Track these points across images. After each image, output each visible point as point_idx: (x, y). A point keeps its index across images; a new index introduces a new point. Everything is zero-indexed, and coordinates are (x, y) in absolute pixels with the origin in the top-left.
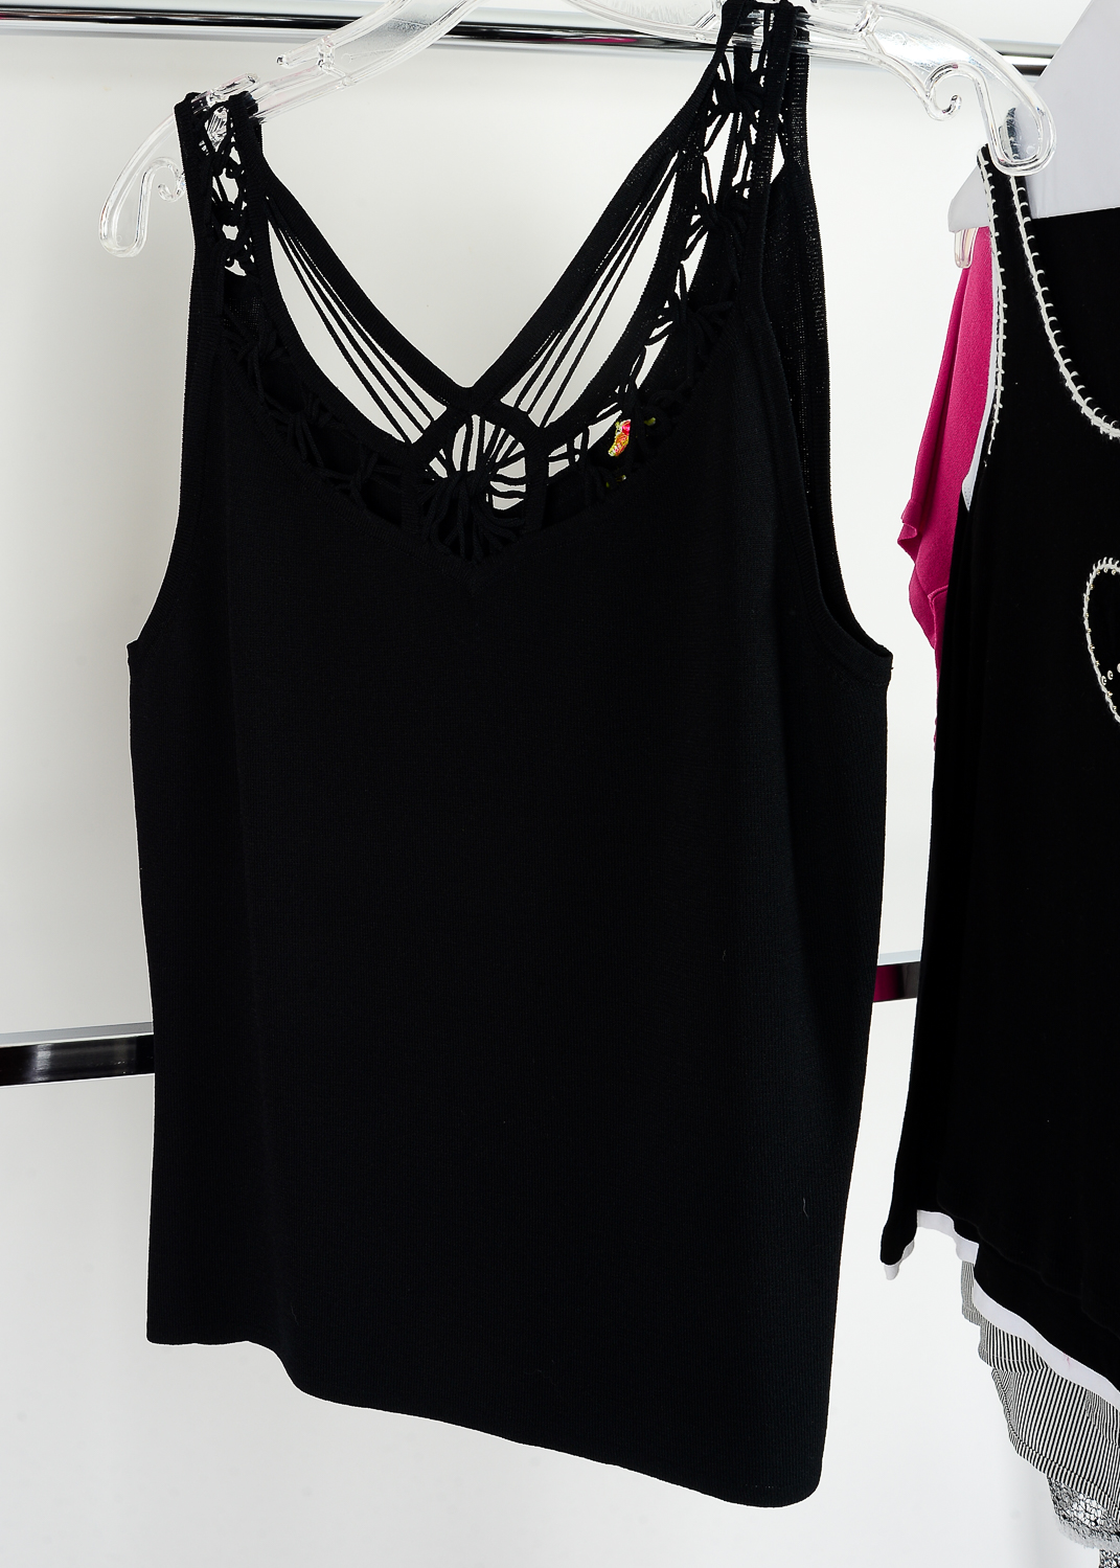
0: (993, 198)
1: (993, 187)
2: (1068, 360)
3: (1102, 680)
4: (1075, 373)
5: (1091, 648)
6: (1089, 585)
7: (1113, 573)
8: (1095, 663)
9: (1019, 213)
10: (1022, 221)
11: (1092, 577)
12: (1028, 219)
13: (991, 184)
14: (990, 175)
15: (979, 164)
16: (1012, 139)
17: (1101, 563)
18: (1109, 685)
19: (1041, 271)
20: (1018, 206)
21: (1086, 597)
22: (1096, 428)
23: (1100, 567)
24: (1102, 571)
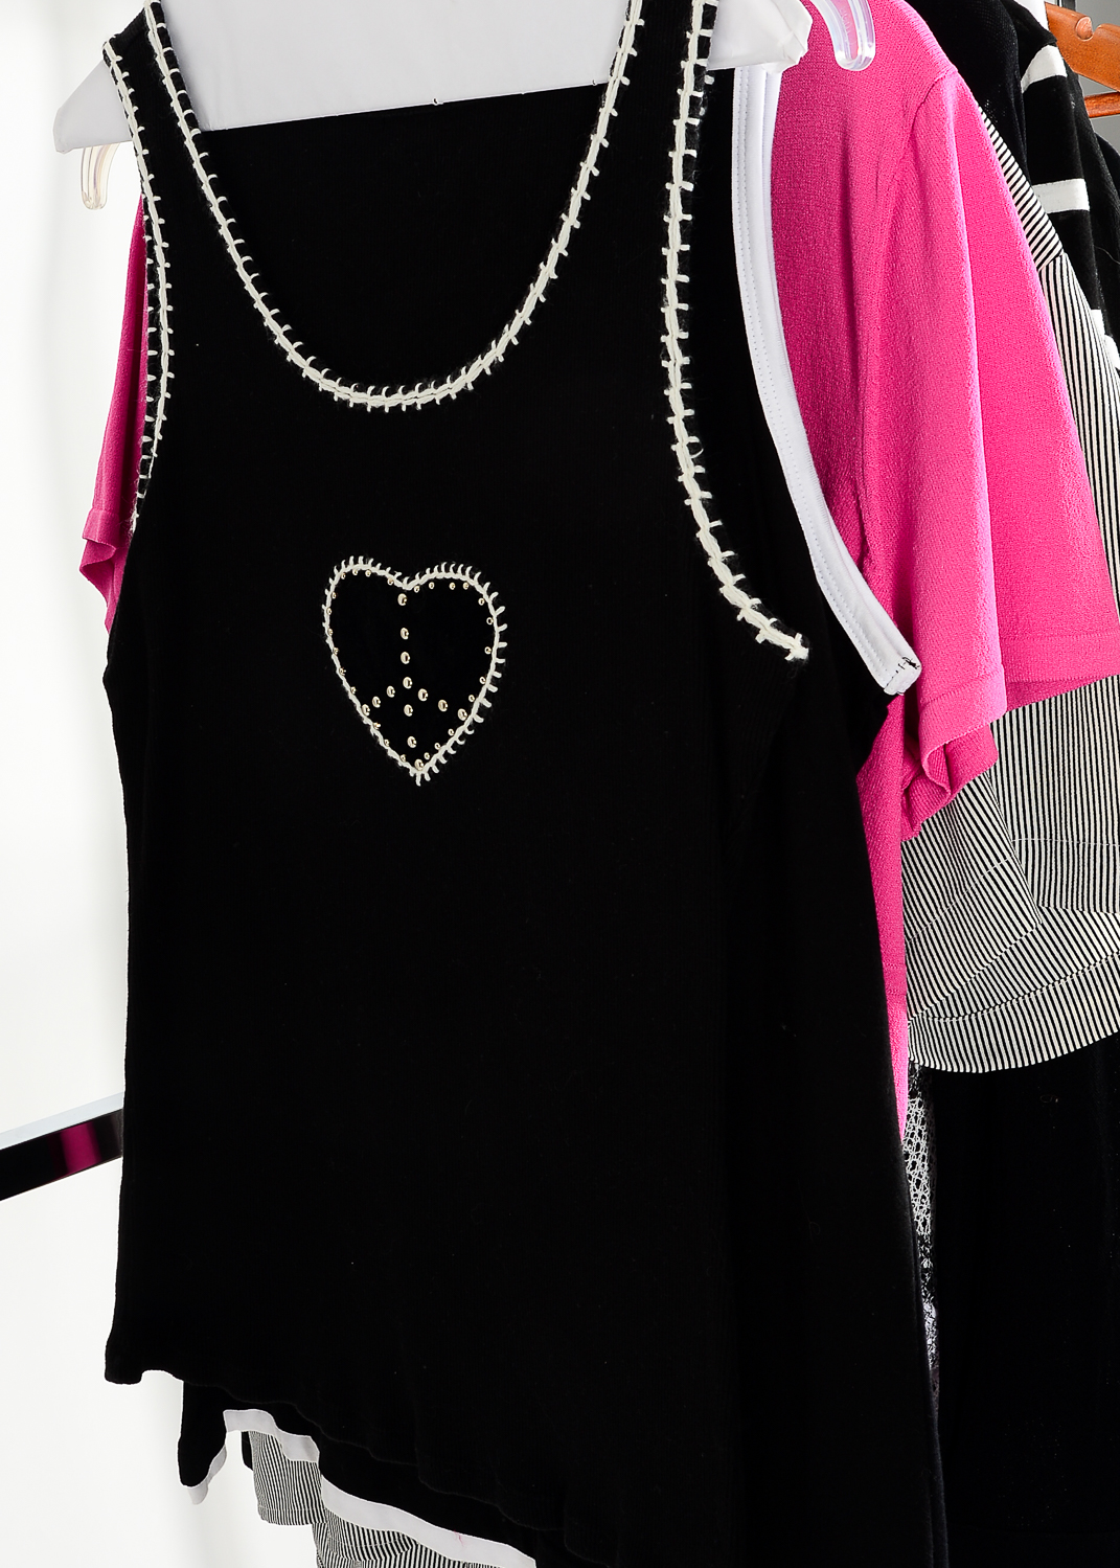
0: (133, 105)
1: (132, 90)
2: (276, 311)
3: (363, 711)
4: (287, 327)
5: (340, 672)
6: (330, 594)
7: (368, 574)
8: (351, 692)
9: (182, 124)
10: (189, 134)
11: (333, 583)
12: (196, 131)
13: (128, 87)
14: (126, 74)
15: (107, 60)
16: (160, 25)
17: (347, 564)
18: (374, 715)
19: (222, 198)
20: (180, 114)
21: (327, 610)
22: (329, 395)
23: (345, 569)
24: (349, 574)
